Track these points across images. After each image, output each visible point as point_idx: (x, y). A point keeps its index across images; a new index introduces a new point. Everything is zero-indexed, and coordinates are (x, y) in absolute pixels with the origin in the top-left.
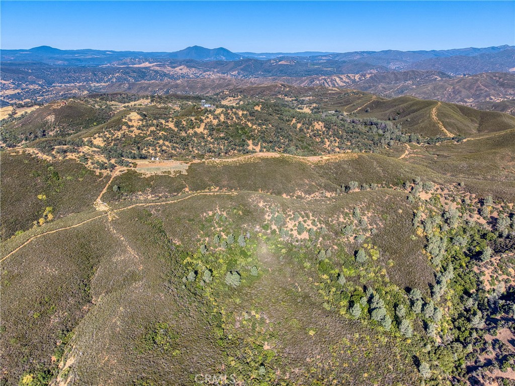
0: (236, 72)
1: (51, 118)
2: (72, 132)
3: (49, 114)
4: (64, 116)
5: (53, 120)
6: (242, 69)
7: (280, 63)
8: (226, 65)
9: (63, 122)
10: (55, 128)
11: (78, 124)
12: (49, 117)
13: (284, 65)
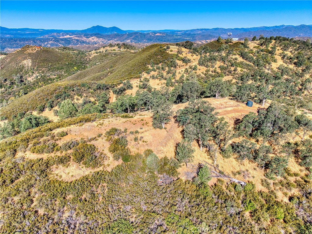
0: (130, 40)
1: (28, 63)
2: (54, 77)
3: (25, 59)
4: (41, 60)
5: (30, 64)
6: (133, 39)
7: (156, 35)
8: (122, 36)
9: (42, 67)
10: (33, 73)
11: (58, 69)
12: (25, 62)
13: (160, 36)
